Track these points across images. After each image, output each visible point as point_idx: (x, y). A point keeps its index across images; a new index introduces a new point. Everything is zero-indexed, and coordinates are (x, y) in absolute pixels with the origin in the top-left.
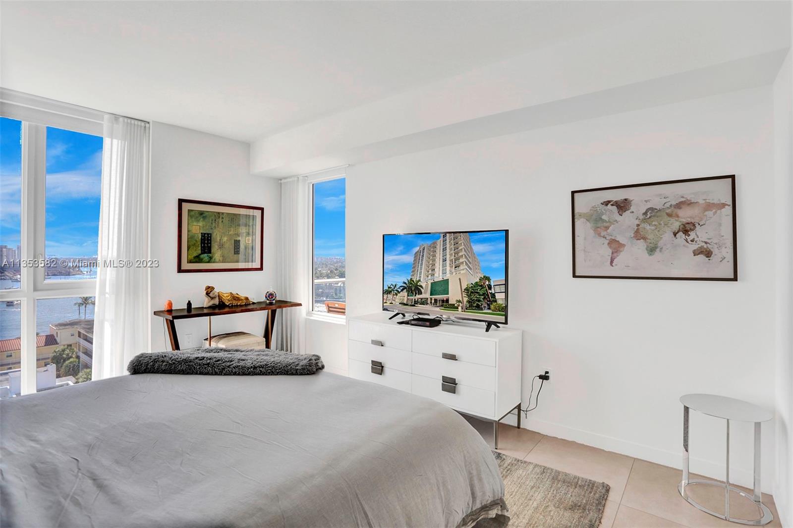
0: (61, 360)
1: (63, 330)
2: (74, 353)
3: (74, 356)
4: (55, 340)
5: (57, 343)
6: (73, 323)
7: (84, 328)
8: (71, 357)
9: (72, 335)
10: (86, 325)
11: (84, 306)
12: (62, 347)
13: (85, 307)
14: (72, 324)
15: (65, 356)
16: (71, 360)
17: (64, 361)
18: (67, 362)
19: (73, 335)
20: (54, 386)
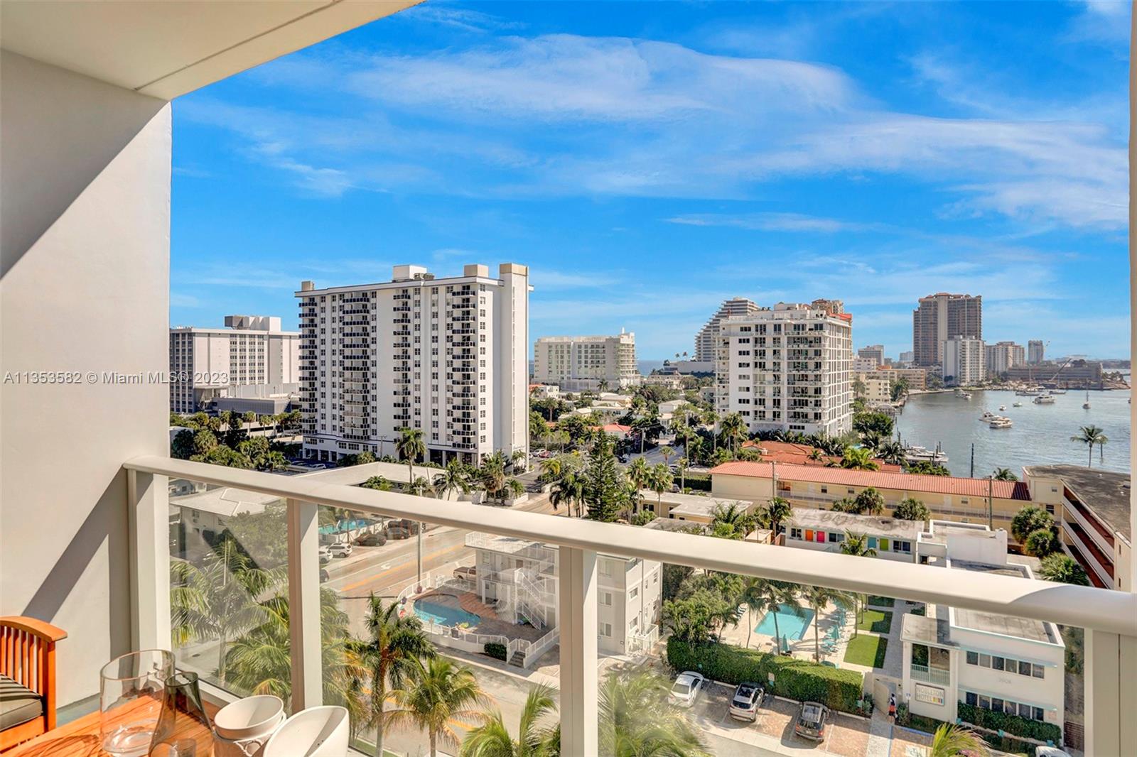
0: (1026, 527)
1: (1040, 480)
2: (1049, 521)
3: (1046, 526)
4: (1027, 492)
5: (1029, 499)
6: (1061, 469)
7: (1073, 482)
8: (1042, 526)
9: (1053, 491)
10: (1080, 477)
11: (1088, 444)
12: (1034, 507)
13: (1091, 446)
14: (1057, 471)
15: (1032, 522)
16: (1041, 531)
17: (1031, 530)
18: (1034, 533)
19: (1056, 491)
20: (1004, 564)
